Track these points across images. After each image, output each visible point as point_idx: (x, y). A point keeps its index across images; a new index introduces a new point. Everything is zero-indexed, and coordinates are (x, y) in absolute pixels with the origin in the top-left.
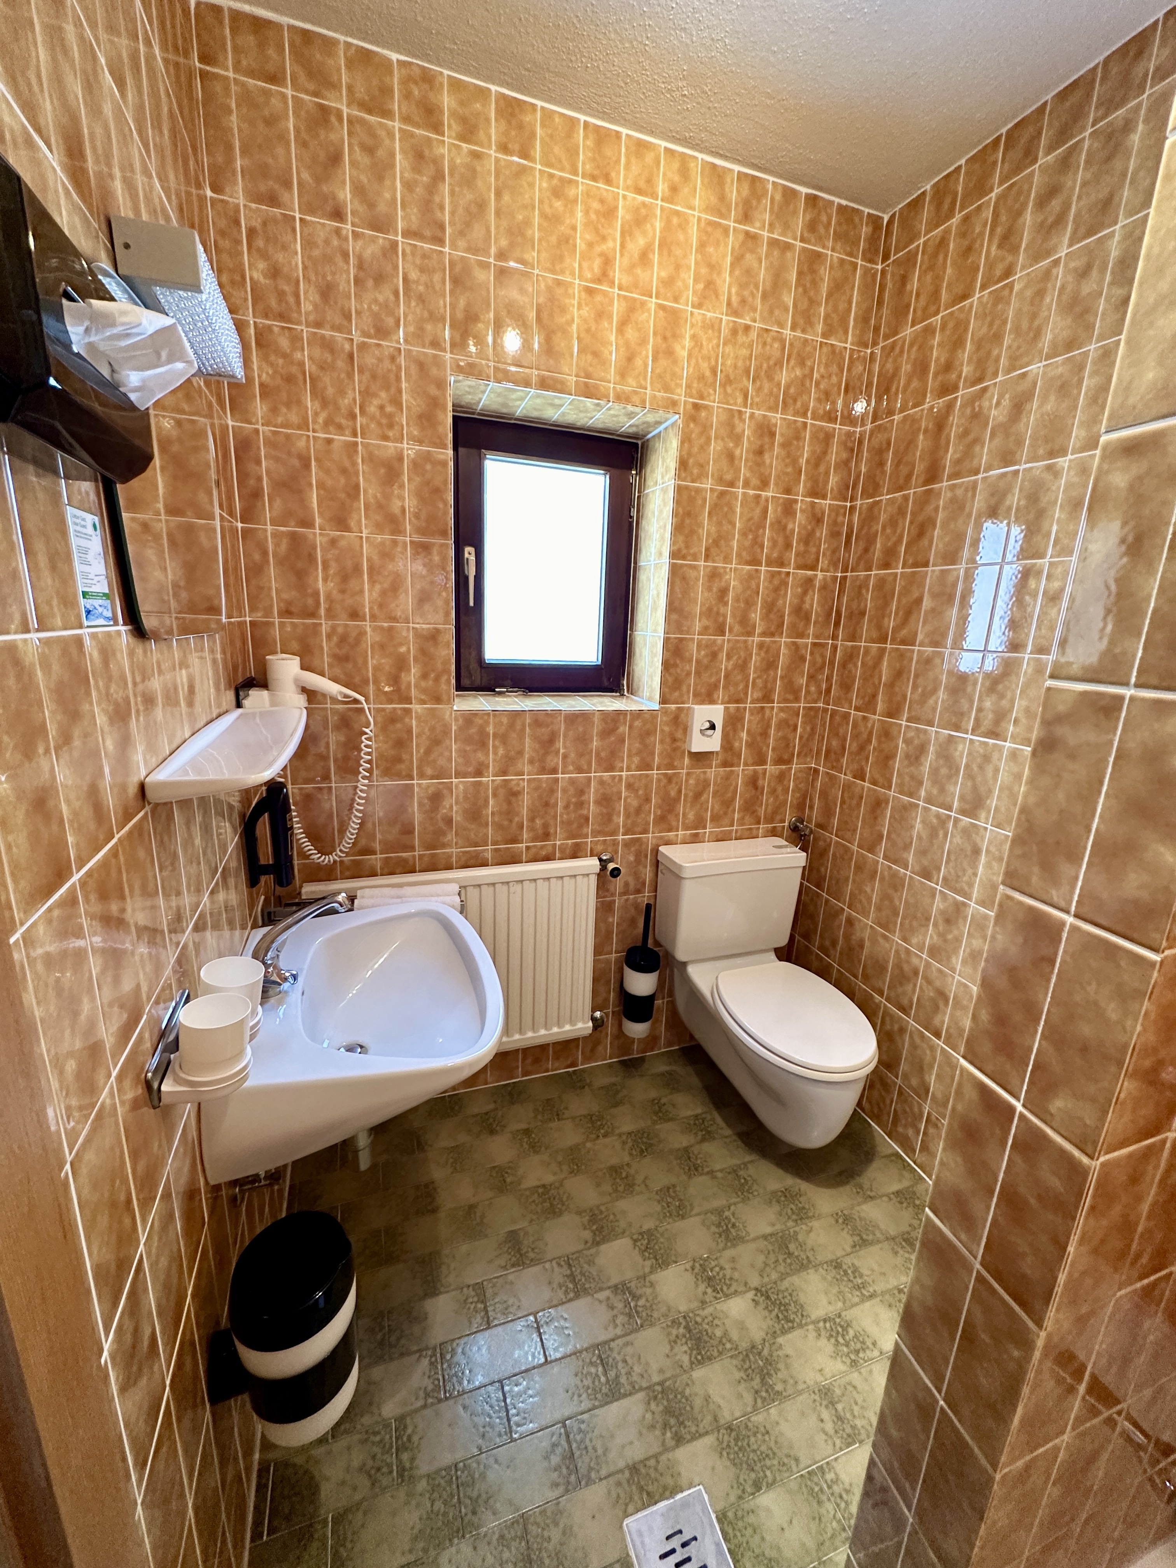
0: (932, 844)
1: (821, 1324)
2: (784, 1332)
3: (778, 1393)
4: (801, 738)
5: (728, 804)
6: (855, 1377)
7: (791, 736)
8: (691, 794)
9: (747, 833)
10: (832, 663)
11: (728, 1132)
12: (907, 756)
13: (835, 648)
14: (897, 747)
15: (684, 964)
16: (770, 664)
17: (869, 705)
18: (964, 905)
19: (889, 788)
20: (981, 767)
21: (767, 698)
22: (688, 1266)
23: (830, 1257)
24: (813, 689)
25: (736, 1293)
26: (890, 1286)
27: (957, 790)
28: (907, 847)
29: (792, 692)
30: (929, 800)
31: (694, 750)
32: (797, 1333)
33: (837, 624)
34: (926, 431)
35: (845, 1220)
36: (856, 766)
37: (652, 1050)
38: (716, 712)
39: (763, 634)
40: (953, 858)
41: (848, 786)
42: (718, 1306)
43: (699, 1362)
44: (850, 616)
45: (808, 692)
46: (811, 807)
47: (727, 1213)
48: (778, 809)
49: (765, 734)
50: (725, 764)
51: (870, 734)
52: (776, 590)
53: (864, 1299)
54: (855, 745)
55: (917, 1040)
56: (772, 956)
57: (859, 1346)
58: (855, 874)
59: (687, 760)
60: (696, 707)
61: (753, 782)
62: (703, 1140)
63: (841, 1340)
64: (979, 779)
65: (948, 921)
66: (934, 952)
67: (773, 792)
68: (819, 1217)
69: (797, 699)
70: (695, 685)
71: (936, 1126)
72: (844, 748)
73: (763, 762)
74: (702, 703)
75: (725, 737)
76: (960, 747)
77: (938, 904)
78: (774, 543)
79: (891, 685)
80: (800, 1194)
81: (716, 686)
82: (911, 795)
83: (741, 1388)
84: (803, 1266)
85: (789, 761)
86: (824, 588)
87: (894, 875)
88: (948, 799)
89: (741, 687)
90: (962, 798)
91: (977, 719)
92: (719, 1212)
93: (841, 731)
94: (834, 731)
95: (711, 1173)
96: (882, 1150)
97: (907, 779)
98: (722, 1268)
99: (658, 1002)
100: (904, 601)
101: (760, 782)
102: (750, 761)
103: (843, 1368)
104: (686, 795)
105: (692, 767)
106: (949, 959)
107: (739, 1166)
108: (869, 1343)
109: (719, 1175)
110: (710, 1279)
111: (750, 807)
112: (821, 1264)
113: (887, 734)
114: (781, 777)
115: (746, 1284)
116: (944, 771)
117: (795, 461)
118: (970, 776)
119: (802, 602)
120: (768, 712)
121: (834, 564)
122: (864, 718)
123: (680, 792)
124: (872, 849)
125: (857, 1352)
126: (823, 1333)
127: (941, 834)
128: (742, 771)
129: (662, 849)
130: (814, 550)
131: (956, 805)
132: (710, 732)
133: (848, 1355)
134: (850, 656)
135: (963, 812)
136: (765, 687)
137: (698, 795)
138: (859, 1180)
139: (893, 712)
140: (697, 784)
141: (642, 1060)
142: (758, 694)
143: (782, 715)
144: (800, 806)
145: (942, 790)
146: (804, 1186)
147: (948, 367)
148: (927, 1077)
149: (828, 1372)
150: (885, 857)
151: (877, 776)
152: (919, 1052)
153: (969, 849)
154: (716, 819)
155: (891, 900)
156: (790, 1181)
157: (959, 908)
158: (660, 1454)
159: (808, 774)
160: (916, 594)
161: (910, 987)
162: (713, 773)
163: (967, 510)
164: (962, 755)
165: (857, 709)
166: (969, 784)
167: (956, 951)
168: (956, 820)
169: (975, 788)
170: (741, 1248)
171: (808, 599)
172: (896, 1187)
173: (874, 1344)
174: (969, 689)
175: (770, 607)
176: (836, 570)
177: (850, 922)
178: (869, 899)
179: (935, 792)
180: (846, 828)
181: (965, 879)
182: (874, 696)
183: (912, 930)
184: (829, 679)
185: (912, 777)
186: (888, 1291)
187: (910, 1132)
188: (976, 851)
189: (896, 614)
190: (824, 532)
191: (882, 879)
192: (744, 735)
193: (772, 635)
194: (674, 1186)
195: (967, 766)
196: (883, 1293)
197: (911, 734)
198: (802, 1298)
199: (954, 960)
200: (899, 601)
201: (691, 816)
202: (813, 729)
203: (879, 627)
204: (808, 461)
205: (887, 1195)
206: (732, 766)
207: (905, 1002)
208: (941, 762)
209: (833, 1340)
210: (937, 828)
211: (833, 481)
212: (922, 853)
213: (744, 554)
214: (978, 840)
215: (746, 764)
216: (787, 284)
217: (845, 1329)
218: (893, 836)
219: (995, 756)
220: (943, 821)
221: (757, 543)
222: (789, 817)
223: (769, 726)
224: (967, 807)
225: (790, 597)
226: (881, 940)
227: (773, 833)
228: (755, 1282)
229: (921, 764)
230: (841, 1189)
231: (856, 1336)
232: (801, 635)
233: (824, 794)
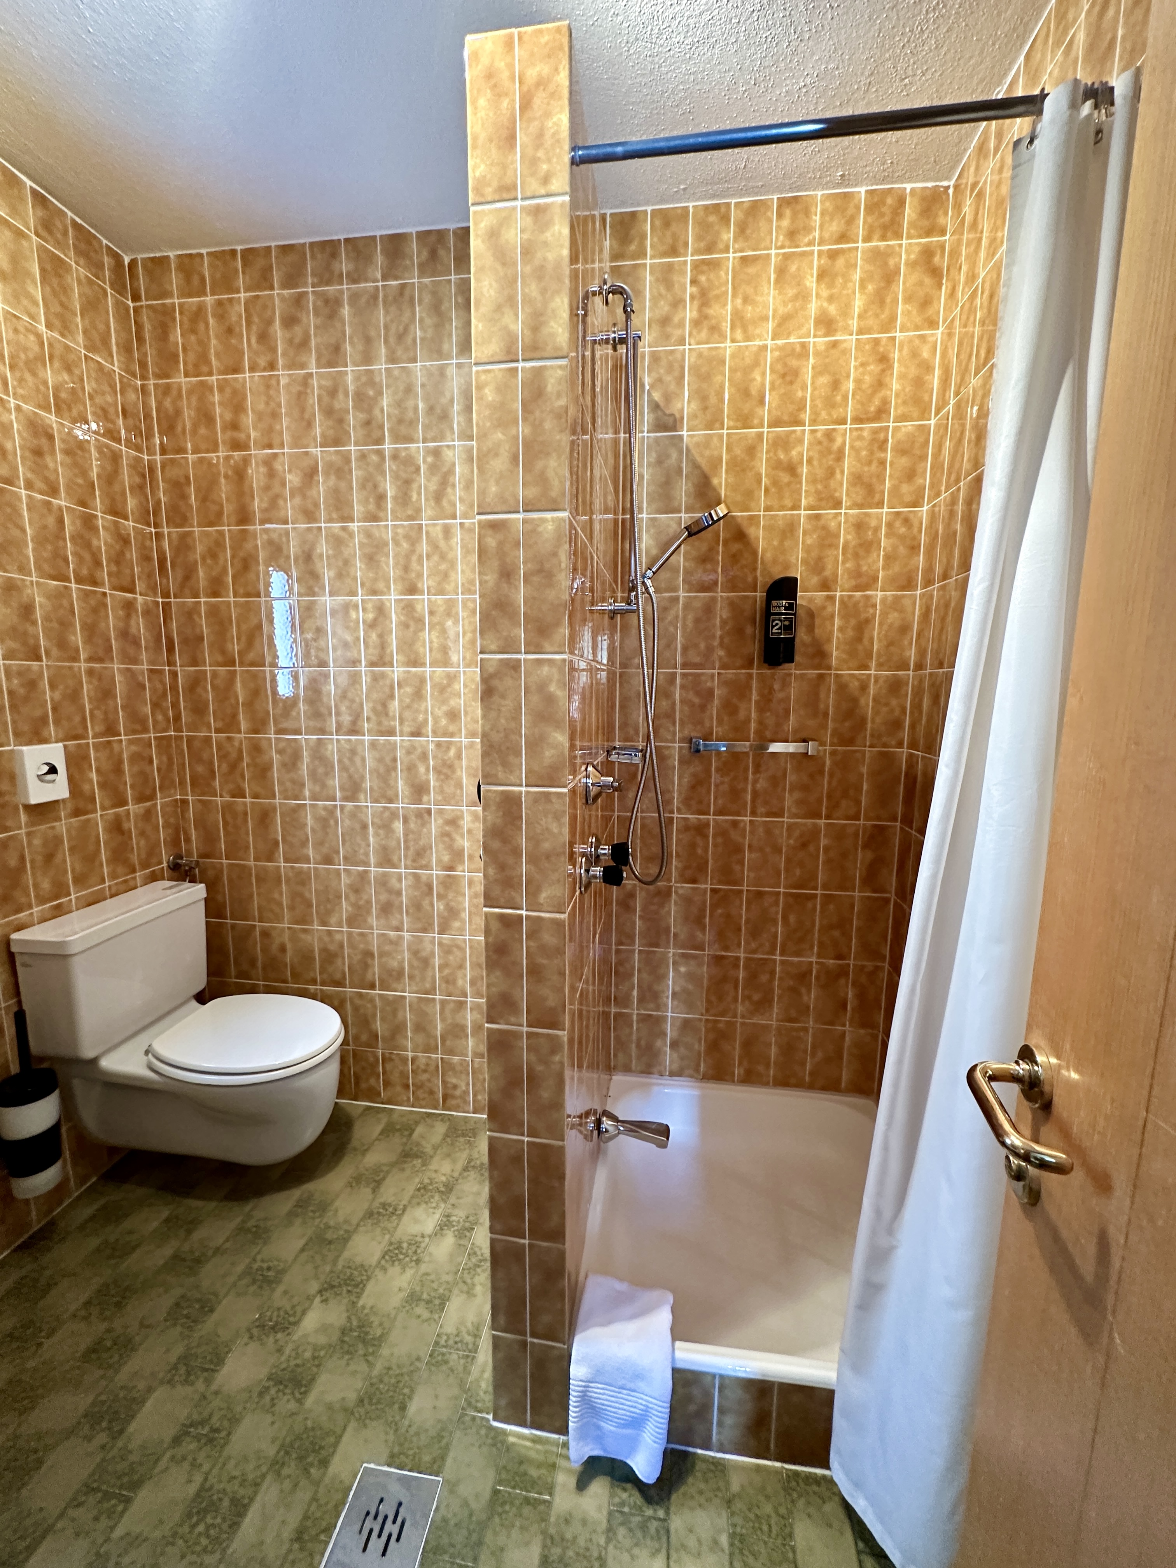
0: (327, 833)
1: (383, 1262)
2: (359, 1297)
3: (381, 1336)
4: (159, 770)
5: (91, 859)
6: (424, 1268)
7: (147, 769)
8: (39, 858)
9: (122, 887)
10: (174, 688)
11: (213, 1204)
12: (284, 765)
13: (174, 674)
14: (271, 759)
15: (94, 1061)
16: (106, 693)
17: (230, 724)
18: (366, 872)
19: (274, 797)
20: (351, 760)
21: (111, 730)
22: (246, 1339)
23: (361, 1214)
24: (160, 717)
25: (304, 1312)
26: (411, 1193)
27: (336, 782)
28: (304, 843)
29: (138, 723)
30: (314, 798)
31: (33, 801)
32: (370, 1287)
33: (171, 649)
34: (226, 477)
35: (357, 1180)
36: (231, 786)
37: (60, 1203)
38: (55, 753)
39: (90, 659)
40: (347, 838)
41: (228, 808)
42: (295, 1337)
43: (305, 1393)
44: (185, 641)
45: (155, 722)
46: (188, 840)
47: (255, 1266)
48: (152, 851)
49: (118, 770)
50: (77, 812)
51: (240, 751)
52: (95, 611)
53: (400, 1217)
54: (224, 766)
55: (358, 1002)
56: (194, 1003)
57: (414, 1248)
58: (258, 887)
59: (23, 817)
60: (24, 748)
61: (117, 827)
62: (189, 1232)
63: (401, 1257)
64: (352, 770)
65: (357, 891)
66: (351, 922)
67: (142, 834)
68: (337, 1196)
69: (146, 730)
70: (14, 722)
71: (391, 1060)
72: (213, 772)
73: (124, 803)
74: (29, 743)
75: (71, 779)
76: (330, 747)
77: (345, 880)
78: (80, 559)
79: (249, 705)
80: (311, 1196)
81: (44, 720)
82: (296, 798)
83: (352, 1367)
84: (345, 1240)
85: (152, 797)
86: (147, 613)
87: (300, 872)
88: (331, 792)
89: (77, 719)
90: (342, 788)
91: (337, 722)
92: (248, 1272)
93: (205, 756)
94: (196, 757)
95: (217, 1250)
96: (355, 1113)
97: (288, 784)
98: (279, 1309)
99: (64, 1130)
100: (244, 627)
101: (125, 826)
102: (107, 803)
103: (412, 1271)
104: (32, 861)
105: (31, 824)
106: (365, 921)
107: (244, 1222)
108: (419, 1239)
109: (228, 1245)
110: (273, 1328)
111: (119, 856)
112: (358, 1225)
113: (256, 749)
114: (148, 815)
115: (308, 1298)
116: (321, 770)
117: (84, 473)
118: (344, 768)
119: (128, 625)
120: (116, 746)
121: (153, 589)
122: (229, 738)
123: (22, 858)
124: (270, 858)
125: (415, 1252)
126: (387, 1266)
127: (332, 822)
128: (100, 818)
129: (14, 936)
130: (128, 571)
131: (338, 795)
132: (50, 777)
133: (411, 1261)
134: (195, 683)
135: (346, 799)
136: (106, 719)
137: (49, 858)
138: (350, 1146)
139: (258, 726)
140: (45, 844)
141: (52, 1224)
142: (99, 728)
143: (134, 748)
144: (175, 842)
145: (324, 786)
146: (310, 1186)
147: (235, 426)
148: (373, 1027)
149: (405, 1285)
150: (286, 860)
151: (258, 789)
152: (362, 1011)
153: (357, 826)
154: (80, 880)
155: (301, 895)
156: (296, 1193)
157: (364, 875)
158: (316, 1492)
159: (176, 806)
160: (255, 621)
161: (339, 961)
162: (63, 826)
163: (285, 552)
164: (332, 751)
165: (217, 731)
166: (345, 775)
167: (369, 912)
168: (342, 808)
169: (350, 777)
170: (287, 1278)
171: (133, 622)
172: (379, 1128)
173: (423, 1236)
174: (325, 699)
175: (91, 631)
176: (155, 595)
177: (265, 934)
178: (280, 904)
179: (317, 789)
180: (236, 849)
181: (362, 851)
182: (235, 716)
183: (329, 913)
184: (175, 705)
185: (294, 782)
186: (412, 1197)
187: (372, 1081)
188: (365, 827)
189: (239, 639)
190: (133, 554)
191: (288, 881)
192: (94, 776)
193: (101, 660)
194: (183, 1297)
195: (339, 761)
196: (410, 1202)
197: (282, 745)
198: (358, 1260)
199: (369, 920)
200: (238, 626)
201: (46, 885)
202: (170, 759)
203: (223, 652)
204: (98, 476)
205: (377, 1139)
206: (86, 813)
207: (338, 976)
208: (317, 762)
209: (396, 1263)
210: (326, 822)
211: (131, 503)
212: (319, 844)
213: (46, 567)
214: (363, 817)
215: (103, 808)
216: (29, 274)
217: (399, 1248)
218: (289, 838)
219: (359, 749)
220: (331, 811)
221: (59, 556)
222: (166, 858)
223: (120, 762)
224: (349, 794)
225: (112, 621)
226: (302, 936)
227: (154, 878)
228: (314, 1286)
229: (299, 769)
230: (342, 1163)
231: (410, 1244)
232: (135, 661)
233: (200, 823)
